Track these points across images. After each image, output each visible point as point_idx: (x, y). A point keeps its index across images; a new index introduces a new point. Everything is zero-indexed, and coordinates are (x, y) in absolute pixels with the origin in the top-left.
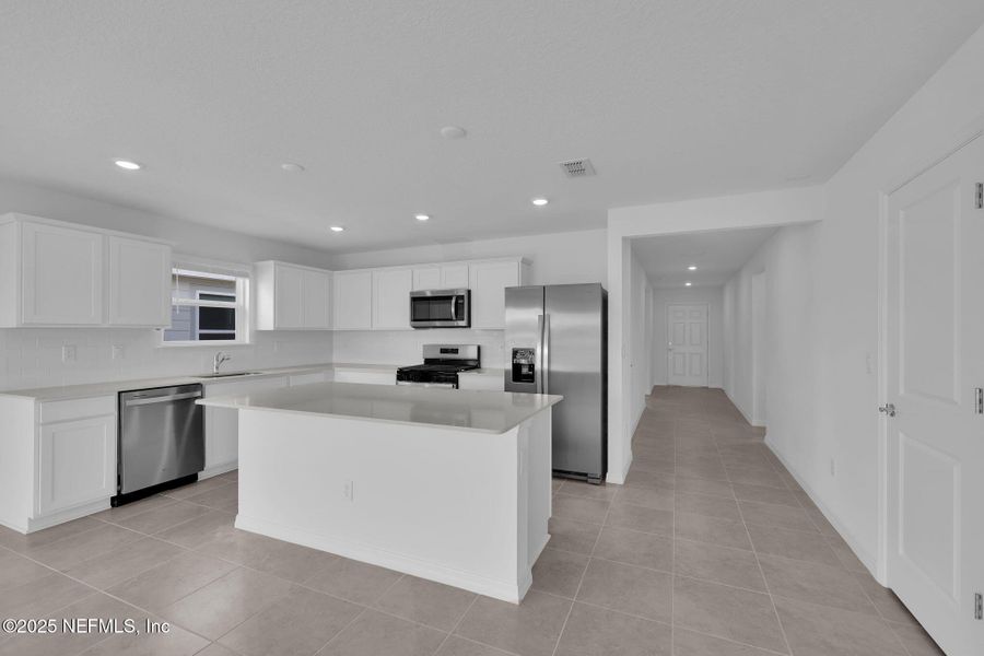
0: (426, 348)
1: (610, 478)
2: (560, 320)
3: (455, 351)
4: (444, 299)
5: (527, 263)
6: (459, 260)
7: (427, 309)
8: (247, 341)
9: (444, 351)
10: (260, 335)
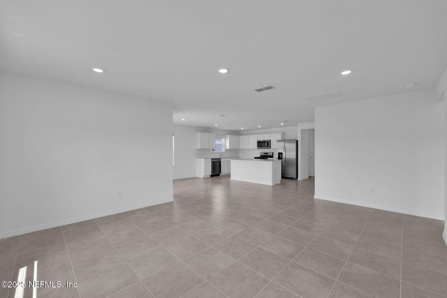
0: (261, 153)
1: (298, 179)
2: (288, 145)
3: (267, 154)
4: (264, 142)
5: (283, 134)
6: (268, 133)
7: (261, 144)
8: (224, 151)
9: (265, 154)
10: (226, 150)
